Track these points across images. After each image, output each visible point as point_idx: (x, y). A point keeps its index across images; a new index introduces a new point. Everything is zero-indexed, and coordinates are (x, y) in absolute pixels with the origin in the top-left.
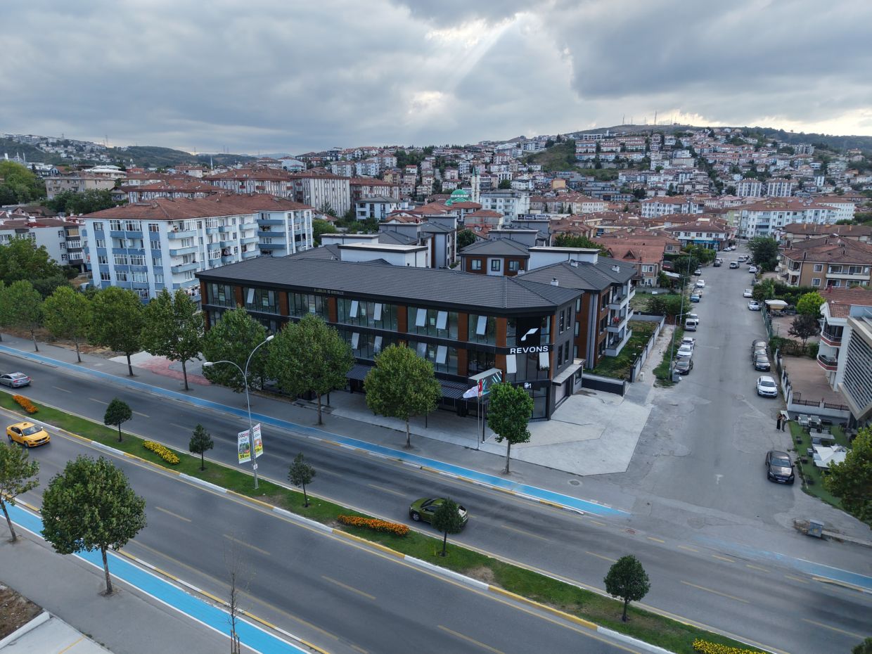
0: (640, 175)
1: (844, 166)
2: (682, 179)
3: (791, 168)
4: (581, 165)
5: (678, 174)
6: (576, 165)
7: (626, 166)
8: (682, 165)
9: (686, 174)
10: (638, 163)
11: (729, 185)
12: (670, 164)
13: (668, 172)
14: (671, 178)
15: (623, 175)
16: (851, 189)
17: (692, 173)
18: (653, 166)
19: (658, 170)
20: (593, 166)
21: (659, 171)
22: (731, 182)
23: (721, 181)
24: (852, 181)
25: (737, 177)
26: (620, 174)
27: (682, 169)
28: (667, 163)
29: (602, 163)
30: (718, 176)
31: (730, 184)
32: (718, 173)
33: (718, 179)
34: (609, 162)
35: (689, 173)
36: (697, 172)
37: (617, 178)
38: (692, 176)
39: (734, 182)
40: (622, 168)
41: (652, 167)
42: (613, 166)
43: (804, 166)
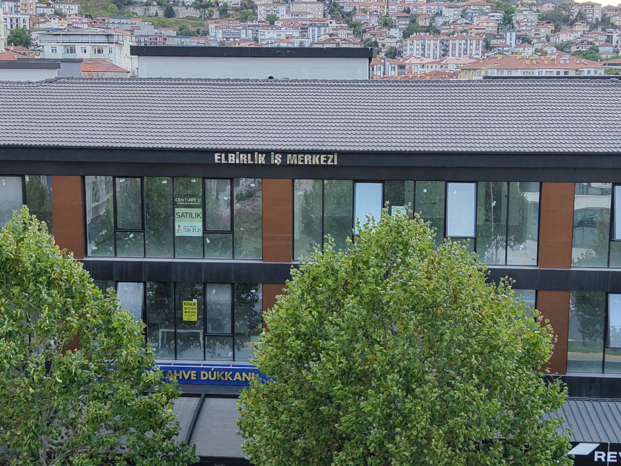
0: (244, 28)
1: (534, 18)
2: (314, 36)
3: (465, 21)
4: (139, 11)
5: (304, 29)
6: (131, 9)
7: (216, 14)
8: (307, 13)
9: (318, 27)
10: (237, 10)
11: (387, 45)
12: (288, 12)
13: (289, 24)
14: (296, 34)
15: (216, 28)
16: (555, 50)
17: (328, 26)
18: (262, 14)
19: (271, 21)
20: (161, 13)
21: (272, 23)
22: (390, 40)
23: (373, 40)
24: (552, 40)
25: (396, 33)
26: (212, 26)
27: (309, 20)
28: (282, 9)
29: (175, 8)
30: (364, 31)
31: (390, 43)
32: (363, 27)
33: (367, 36)
34: (187, 7)
35: (323, 25)
36: (334, 24)
37: (206, 33)
38: (329, 30)
39: (394, 40)
40: (210, 17)
41: (259, 17)
42: (196, 13)
43: (483, 18)
